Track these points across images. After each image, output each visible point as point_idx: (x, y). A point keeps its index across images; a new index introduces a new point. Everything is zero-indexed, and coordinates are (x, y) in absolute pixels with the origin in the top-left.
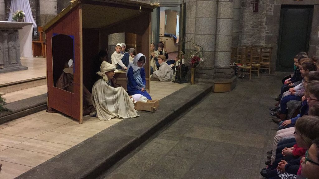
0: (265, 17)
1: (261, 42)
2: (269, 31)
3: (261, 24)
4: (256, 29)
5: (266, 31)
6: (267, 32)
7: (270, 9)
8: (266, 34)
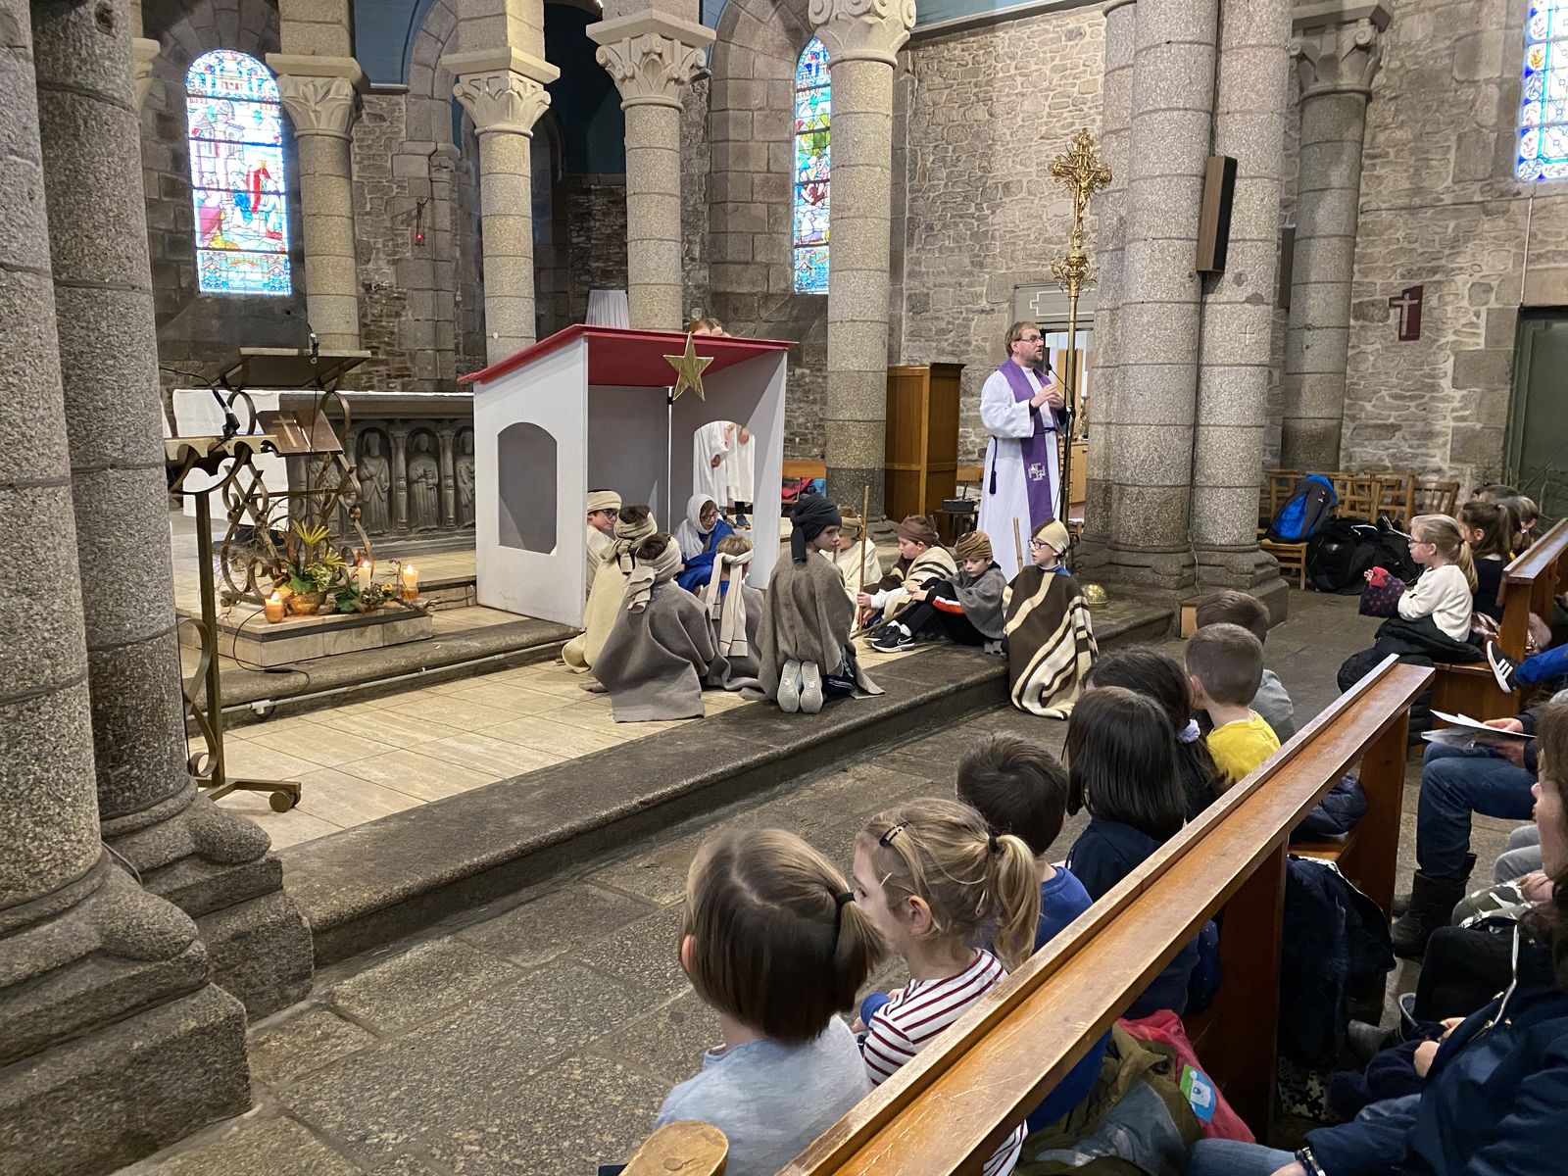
0: (1452, 359)
1: (1434, 456)
2: (1467, 413)
3: (1433, 385)
4: (1413, 404)
5: (1453, 410)
6: (1461, 413)
7: (1472, 324)
8: (1456, 424)
